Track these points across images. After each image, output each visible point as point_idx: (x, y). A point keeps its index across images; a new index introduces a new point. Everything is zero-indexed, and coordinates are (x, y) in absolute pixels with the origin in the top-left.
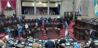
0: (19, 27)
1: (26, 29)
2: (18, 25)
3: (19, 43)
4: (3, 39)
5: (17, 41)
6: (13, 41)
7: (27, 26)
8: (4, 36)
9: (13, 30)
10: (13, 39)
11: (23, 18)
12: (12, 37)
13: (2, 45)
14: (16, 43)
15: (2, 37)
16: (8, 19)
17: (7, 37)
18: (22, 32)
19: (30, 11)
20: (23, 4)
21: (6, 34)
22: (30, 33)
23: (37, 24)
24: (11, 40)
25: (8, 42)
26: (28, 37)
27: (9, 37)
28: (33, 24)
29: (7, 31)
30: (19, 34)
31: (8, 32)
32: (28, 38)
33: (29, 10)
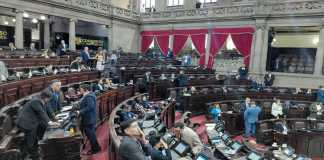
0: (251, 107)
1: (273, 117)
2: (248, 100)
3: (242, 155)
4: (201, 130)
5: (237, 146)
6: (226, 142)
7: (277, 109)
8: (204, 123)
9: (230, 112)
10: (225, 137)
11: (269, 83)
12: (222, 131)
13: (194, 146)
14: (233, 152)
15: (199, 125)
16: (221, 82)
17: (210, 127)
18: (257, 125)
19: (298, 62)
20: (274, 40)
21: (210, 118)
22: (285, 133)
23: (319, 107)
24: (219, 138)
25: (210, 141)
26: (275, 145)
27: (216, 129)
28: (302, 105)
29: (213, 112)
30: (248, 129)
31: (214, 116)
32: (276, 149)
33: (294, 59)
